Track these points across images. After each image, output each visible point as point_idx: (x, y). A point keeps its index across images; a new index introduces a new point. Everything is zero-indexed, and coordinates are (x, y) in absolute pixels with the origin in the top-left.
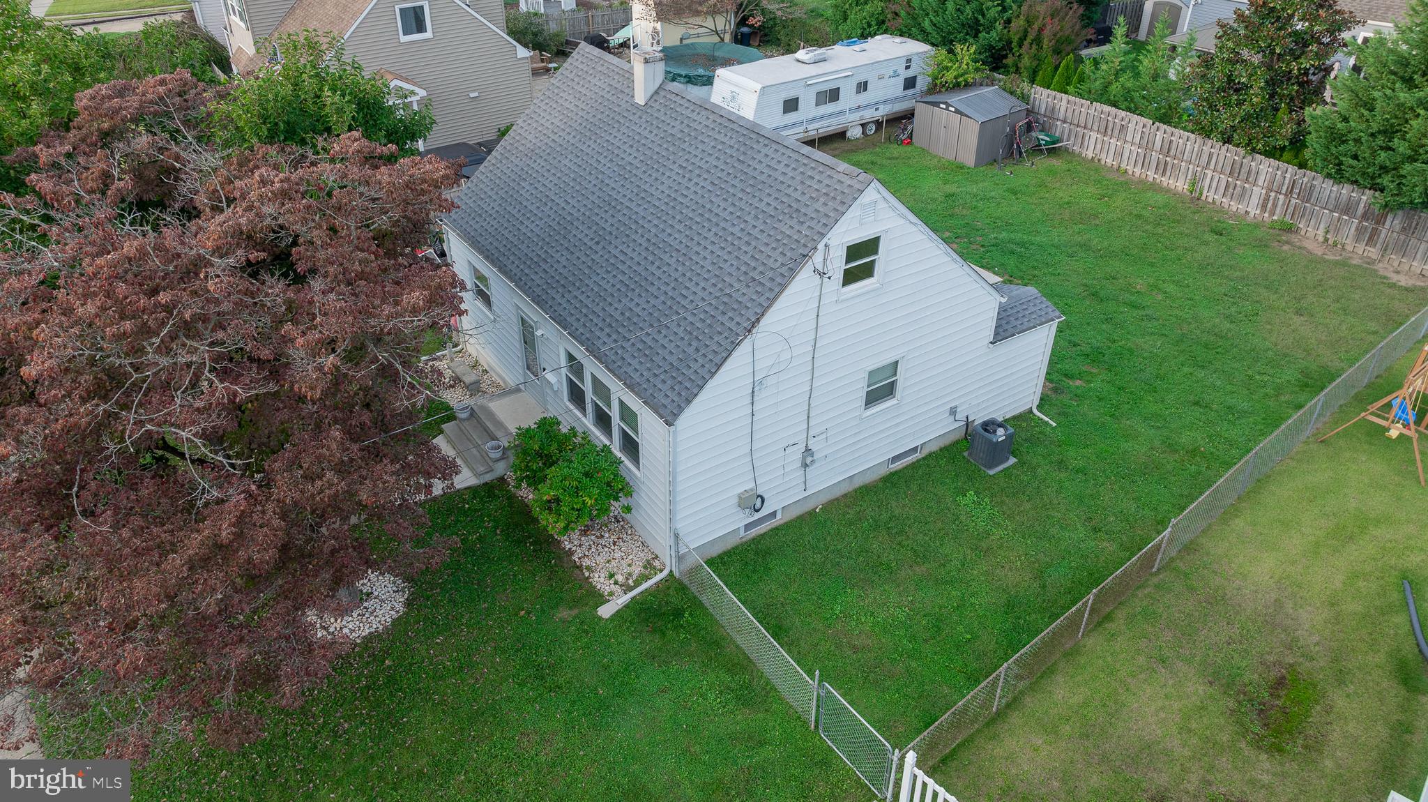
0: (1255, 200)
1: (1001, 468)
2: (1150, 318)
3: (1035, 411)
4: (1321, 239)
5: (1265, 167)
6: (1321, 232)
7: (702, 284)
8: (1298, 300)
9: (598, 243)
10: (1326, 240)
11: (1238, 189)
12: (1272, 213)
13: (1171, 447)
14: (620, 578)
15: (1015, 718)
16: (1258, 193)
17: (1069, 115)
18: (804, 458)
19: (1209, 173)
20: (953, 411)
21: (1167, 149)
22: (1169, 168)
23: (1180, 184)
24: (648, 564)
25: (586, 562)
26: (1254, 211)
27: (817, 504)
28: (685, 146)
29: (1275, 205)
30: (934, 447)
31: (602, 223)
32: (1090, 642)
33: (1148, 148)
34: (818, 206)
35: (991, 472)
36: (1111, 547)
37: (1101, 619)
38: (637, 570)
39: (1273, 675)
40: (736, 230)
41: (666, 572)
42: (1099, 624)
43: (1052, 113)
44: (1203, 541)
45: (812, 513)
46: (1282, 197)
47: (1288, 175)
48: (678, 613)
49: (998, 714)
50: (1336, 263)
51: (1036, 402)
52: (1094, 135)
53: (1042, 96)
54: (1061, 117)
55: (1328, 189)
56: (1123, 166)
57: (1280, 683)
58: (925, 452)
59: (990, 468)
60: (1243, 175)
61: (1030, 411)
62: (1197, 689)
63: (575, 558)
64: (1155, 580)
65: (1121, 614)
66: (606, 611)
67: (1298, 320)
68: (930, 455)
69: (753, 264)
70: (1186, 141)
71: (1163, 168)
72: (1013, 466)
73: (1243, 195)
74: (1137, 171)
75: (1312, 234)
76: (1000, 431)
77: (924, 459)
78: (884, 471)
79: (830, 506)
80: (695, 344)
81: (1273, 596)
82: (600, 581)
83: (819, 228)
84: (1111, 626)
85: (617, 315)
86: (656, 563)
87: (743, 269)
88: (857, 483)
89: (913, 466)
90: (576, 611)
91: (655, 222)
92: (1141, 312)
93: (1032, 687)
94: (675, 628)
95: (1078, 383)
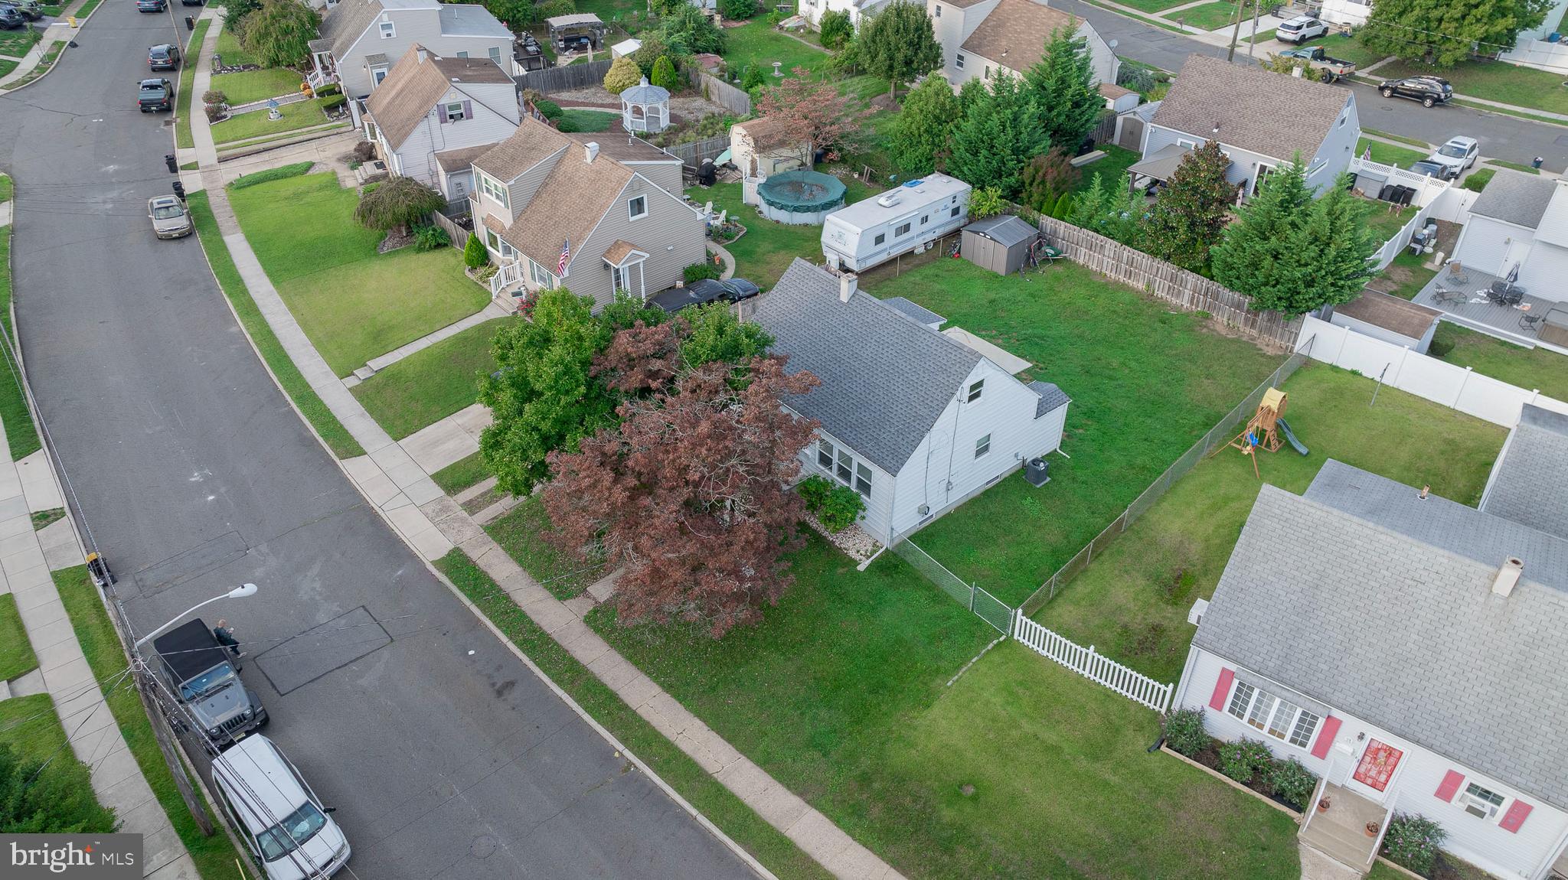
0: (1186, 298)
1: (1043, 483)
2: (1121, 386)
3: (1058, 450)
4: (1226, 324)
5: (1191, 278)
6: (1225, 319)
7: (900, 406)
8: (1208, 368)
9: (833, 381)
10: (1229, 324)
11: (1176, 290)
12: (1197, 306)
13: (1131, 466)
14: (863, 553)
15: (1060, 600)
16: (1188, 293)
17: (1067, 235)
18: (947, 487)
19: (1158, 280)
20: (1016, 455)
21: (1131, 262)
22: (1133, 275)
23: (1141, 286)
24: (874, 545)
25: (843, 546)
26: (1186, 305)
27: (952, 509)
28: (877, 329)
29: (1198, 302)
30: (1007, 475)
31: (833, 370)
32: (1092, 566)
33: (1119, 260)
34: (956, 368)
35: (1038, 486)
36: (1101, 521)
37: (1097, 555)
38: (870, 548)
39: (1176, 575)
40: (914, 378)
41: (884, 548)
42: (1096, 557)
43: (1055, 232)
44: (1147, 515)
45: (949, 514)
46: (1202, 297)
47: (1204, 284)
48: (896, 566)
49: (1052, 599)
50: (1233, 341)
51: (1059, 445)
52: (1083, 250)
53: (1048, 222)
54: (1061, 236)
55: (1227, 293)
56: (1104, 271)
57: (1179, 577)
58: (1003, 477)
59: (1038, 483)
60: (1178, 282)
61: (1056, 450)
62: (1141, 582)
63: (837, 544)
64: (1123, 535)
65: (1107, 552)
66: (861, 568)
67: (1206, 382)
68: (1005, 479)
69: (926, 396)
70: (1143, 259)
71: (1129, 274)
72: (1050, 481)
73: (1179, 294)
74: (1113, 275)
75: (1221, 320)
76: (1042, 464)
77: (1002, 481)
78: (982, 490)
79: (958, 509)
80: (901, 436)
81: (1180, 539)
82: (852, 554)
83: (958, 380)
84: (1102, 558)
85: (854, 421)
86: (878, 544)
87: (921, 399)
88: (970, 497)
89: (997, 485)
90: (846, 569)
91: (867, 371)
92: (1116, 383)
93: (1067, 587)
94: (896, 573)
95: (1081, 431)
